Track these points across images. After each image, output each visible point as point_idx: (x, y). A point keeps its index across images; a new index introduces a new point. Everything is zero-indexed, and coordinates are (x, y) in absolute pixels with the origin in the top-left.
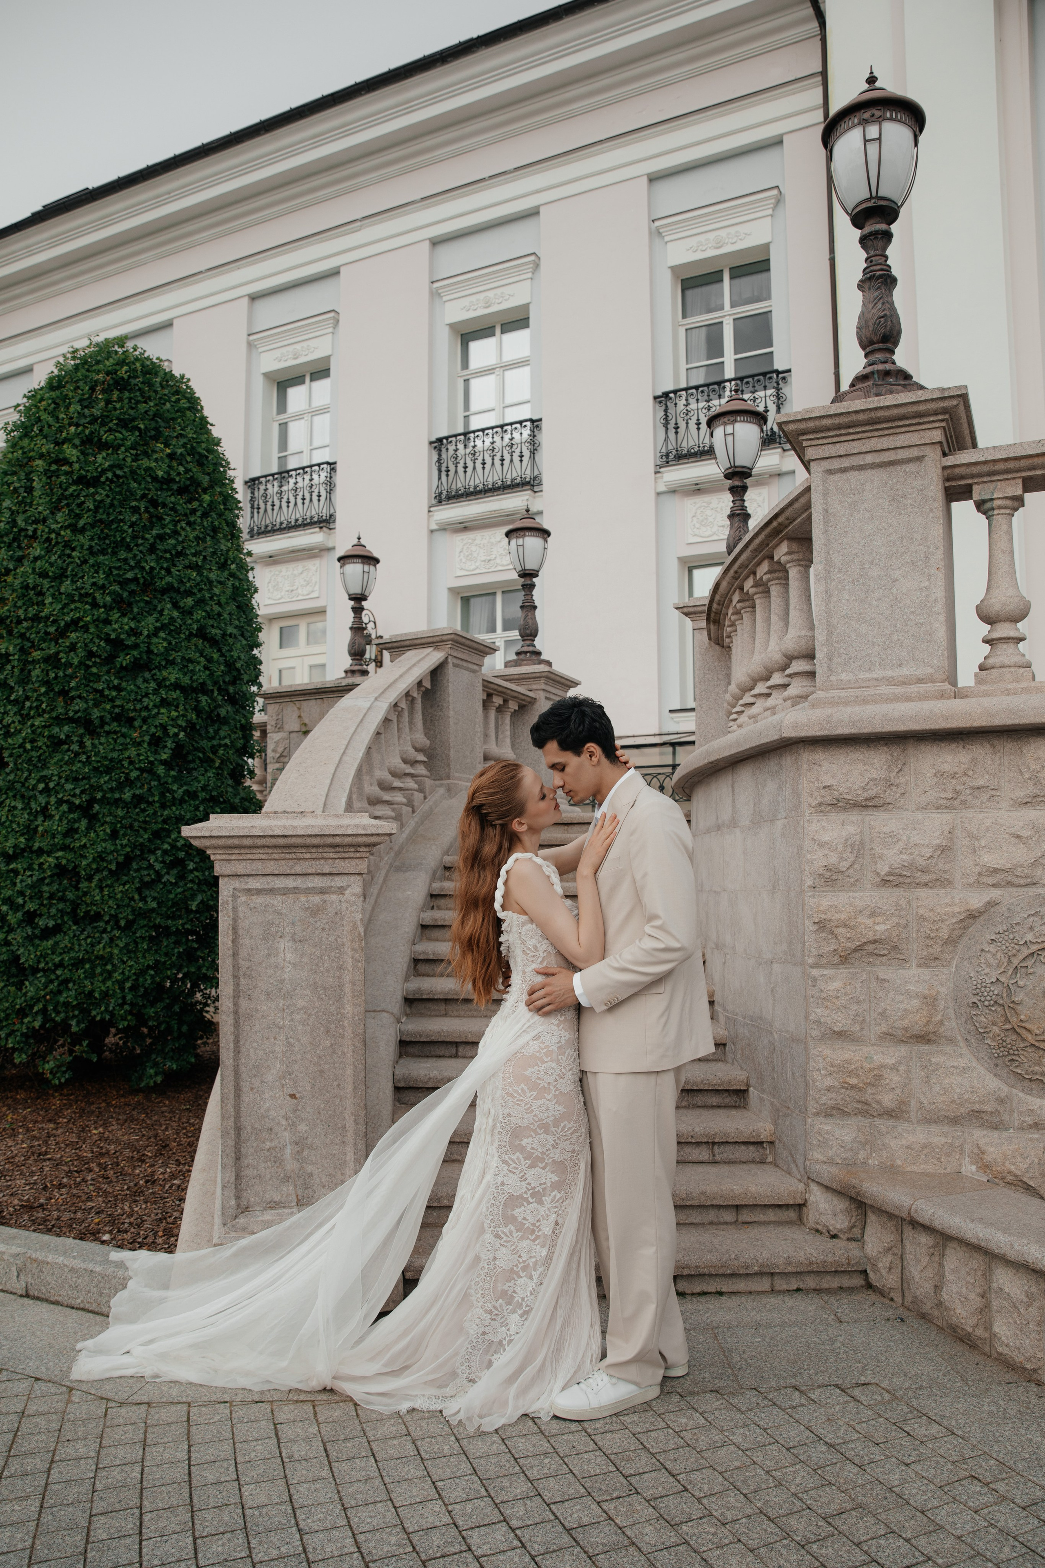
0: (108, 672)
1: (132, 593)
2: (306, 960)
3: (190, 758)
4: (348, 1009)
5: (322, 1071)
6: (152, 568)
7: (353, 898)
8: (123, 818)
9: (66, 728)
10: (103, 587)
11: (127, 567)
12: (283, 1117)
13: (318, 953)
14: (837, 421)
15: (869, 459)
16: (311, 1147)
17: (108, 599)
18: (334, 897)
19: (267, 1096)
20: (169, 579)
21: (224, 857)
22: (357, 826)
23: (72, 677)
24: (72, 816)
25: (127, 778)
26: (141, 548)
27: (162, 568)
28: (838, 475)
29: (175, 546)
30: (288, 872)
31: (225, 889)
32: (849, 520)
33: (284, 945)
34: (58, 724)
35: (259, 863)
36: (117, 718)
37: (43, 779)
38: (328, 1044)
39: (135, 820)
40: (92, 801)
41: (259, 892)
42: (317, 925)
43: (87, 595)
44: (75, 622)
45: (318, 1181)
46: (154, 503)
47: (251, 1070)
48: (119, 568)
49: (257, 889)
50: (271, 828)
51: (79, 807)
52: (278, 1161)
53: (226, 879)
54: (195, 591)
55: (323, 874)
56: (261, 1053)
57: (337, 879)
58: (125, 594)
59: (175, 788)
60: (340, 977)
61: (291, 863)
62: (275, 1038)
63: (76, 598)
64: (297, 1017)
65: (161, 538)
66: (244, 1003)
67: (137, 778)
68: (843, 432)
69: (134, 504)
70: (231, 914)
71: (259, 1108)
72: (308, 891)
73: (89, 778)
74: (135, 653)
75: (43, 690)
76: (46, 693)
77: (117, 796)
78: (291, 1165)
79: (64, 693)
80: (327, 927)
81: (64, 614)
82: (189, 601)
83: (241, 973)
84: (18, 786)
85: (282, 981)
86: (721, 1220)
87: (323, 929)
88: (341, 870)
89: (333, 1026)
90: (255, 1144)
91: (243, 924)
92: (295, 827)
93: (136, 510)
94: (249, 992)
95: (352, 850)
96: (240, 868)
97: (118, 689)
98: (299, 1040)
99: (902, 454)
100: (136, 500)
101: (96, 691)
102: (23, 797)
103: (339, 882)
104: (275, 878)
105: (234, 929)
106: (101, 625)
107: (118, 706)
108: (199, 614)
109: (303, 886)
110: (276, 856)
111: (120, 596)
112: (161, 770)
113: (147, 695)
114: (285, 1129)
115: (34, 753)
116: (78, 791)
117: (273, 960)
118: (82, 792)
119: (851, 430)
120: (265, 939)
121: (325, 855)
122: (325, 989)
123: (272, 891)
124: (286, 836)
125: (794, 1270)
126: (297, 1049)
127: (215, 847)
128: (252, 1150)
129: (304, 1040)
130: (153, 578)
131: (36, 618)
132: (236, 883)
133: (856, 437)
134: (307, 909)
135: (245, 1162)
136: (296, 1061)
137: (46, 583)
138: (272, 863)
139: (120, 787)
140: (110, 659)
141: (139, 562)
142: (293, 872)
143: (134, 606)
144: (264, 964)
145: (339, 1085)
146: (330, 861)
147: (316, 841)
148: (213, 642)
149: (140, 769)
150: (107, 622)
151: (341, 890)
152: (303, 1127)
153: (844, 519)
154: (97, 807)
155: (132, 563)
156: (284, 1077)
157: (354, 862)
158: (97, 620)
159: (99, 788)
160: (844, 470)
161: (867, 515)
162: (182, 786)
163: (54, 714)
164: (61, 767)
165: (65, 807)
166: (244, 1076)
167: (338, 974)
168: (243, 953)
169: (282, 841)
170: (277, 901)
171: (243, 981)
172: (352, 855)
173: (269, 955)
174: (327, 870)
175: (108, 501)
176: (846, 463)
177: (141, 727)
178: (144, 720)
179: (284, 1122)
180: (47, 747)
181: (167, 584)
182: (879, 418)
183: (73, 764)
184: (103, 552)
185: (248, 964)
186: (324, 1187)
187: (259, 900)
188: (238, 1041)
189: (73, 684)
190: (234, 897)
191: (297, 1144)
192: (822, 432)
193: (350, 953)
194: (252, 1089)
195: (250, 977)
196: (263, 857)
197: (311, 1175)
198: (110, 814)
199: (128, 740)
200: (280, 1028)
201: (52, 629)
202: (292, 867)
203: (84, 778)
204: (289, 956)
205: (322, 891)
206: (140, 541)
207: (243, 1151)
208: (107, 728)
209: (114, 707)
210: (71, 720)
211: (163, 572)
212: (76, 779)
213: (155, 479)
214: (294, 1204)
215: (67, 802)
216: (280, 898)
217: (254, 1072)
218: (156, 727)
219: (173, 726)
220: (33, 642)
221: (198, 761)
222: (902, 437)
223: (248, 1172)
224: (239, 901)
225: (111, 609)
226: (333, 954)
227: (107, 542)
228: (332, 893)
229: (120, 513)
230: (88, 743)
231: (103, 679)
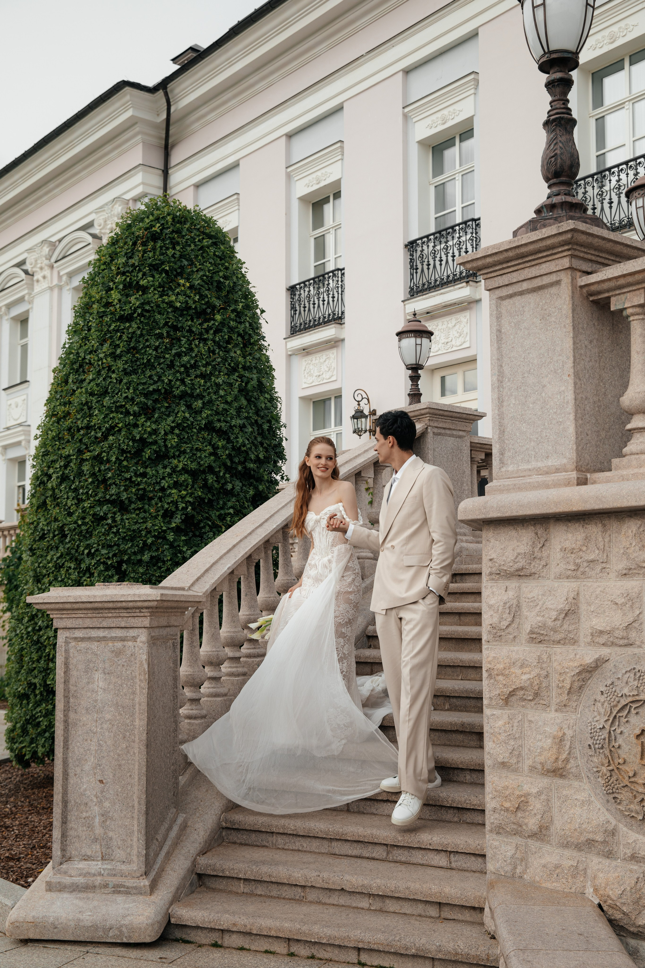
0: (137, 463)
1: (156, 401)
2: (111, 686)
3: (202, 525)
4: (137, 723)
5: (120, 765)
6: (170, 381)
7: (141, 645)
8: (143, 574)
9: (105, 508)
10: (133, 399)
11: (152, 382)
12: (95, 796)
13: (119, 682)
14: (496, 258)
15: (525, 286)
16: (111, 819)
17: (136, 408)
18: (130, 643)
19: (84, 780)
20: (182, 388)
21: (58, 616)
22: (134, 595)
23: (109, 469)
24: (107, 573)
25: (145, 543)
26: (162, 366)
27: (177, 380)
28: (508, 301)
29: (189, 362)
30: (98, 626)
31: (61, 637)
32: (514, 338)
33: (98, 676)
34: (100, 505)
35: (80, 620)
36: (141, 498)
37: (88, 546)
38: (124, 746)
39: (153, 575)
40: (120, 563)
41: (82, 639)
42: (120, 662)
43: (121, 406)
44: (112, 428)
45: (115, 843)
46: (175, 328)
47: (75, 762)
48: (144, 384)
49: (80, 638)
50: (80, 597)
51: (112, 566)
52: (90, 827)
53: (61, 631)
54: (205, 394)
55: (122, 628)
56: (82, 750)
57: (131, 631)
58: (150, 403)
59: (184, 549)
60: (133, 700)
61: (100, 620)
62: (91, 741)
63: (114, 409)
64: (105, 726)
65: (179, 355)
66: (72, 715)
67: (152, 543)
68: (504, 266)
69: (157, 332)
70: (63, 654)
71: (80, 788)
72: (114, 639)
73: (118, 545)
74: (154, 447)
75: (90, 480)
76: (93, 482)
77: (139, 557)
78: (99, 831)
79: (105, 481)
80: (126, 664)
81: (105, 422)
82: (199, 403)
83: (71, 695)
84: (73, 551)
85: (96, 701)
86: (428, 914)
87: (123, 666)
88: (132, 625)
89: (128, 734)
90: (76, 814)
91: (73, 661)
92: (95, 596)
93: (160, 336)
94: (76, 708)
95: (138, 611)
96: (69, 623)
97: (144, 475)
98: (106, 742)
99: (546, 280)
100: (159, 328)
101: (126, 479)
102: (76, 559)
103: (132, 633)
104: (91, 630)
105: (65, 664)
106: (132, 429)
107: (142, 489)
108: (206, 413)
109: (109, 636)
110: (90, 615)
111: (146, 404)
112: (171, 537)
113: (164, 478)
114: (96, 805)
115: (83, 528)
116: (111, 555)
117: (91, 686)
118: (115, 555)
119: (509, 264)
120: (86, 672)
121: (121, 615)
122: (123, 707)
123: (90, 639)
124: (91, 602)
125: (443, 957)
126: (104, 748)
127: (52, 610)
128: (74, 818)
129: (109, 743)
130: (172, 387)
131: (88, 427)
132: (67, 634)
133: (510, 270)
134: (113, 652)
135: (70, 825)
136: (103, 757)
137: (94, 399)
138: (88, 620)
139: (141, 551)
140: (138, 453)
141: (160, 377)
142: (101, 626)
143: (157, 411)
144: (85, 689)
145: (130, 776)
146: (125, 619)
147: (111, 605)
148: (221, 433)
149: (154, 536)
150: (136, 426)
151: (134, 639)
152: (107, 804)
153: (512, 337)
154: (124, 566)
155: (156, 378)
156: (96, 768)
157: (140, 619)
158: (129, 424)
159: (125, 552)
160: (511, 296)
161: (526, 333)
162: (191, 548)
163: (97, 498)
164: (100, 537)
165: (102, 567)
166: (70, 765)
167: (132, 697)
168: (72, 681)
169: (89, 606)
170: (94, 646)
171: (71, 700)
172: (139, 614)
173: (88, 683)
174: (123, 625)
175: (139, 332)
176: (510, 290)
177: (157, 504)
178: (160, 499)
179: (95, 800)
180: (92, 522)
181: (182, 391)
182: (523, 253)
183: (108, 535)
184: (135, 372)
185: (75, 688)
186: (119, 848)
187: (83, 645)
188: (67, 741)
189: (110, 475)
190: (67, 643)
191: (103, 815)
192: (491, 267)
193: (139, 683)
194: (75, 775)
195: (76, 697)
196: (82, 616)
197: (111, 839)
198: (134, 571)
199: (148, 514)
200: (94, 733)
201: (99, 435)
202: (101, 623)
203: (115, 545)
204: (101, 684)
205: (123, 639)
206: (162, 360)
207: (69, 818)
208: (133, 506)
209: (138, 490)
210: (108, 502)
211: (178, 383)
212: (110, 546)
213: (176, 309)
214: (100, 858)
215: (104, 563)
216: (96, 644)
217: (77, 763)
218: (168, 503)
219: (182, 502)
220: (87, 445)
221: (207, 528)
222: (544, 266)
223: (71, 833)
224: (70, 645)
225: (140, 415)
226: (129, 684)
227: (138, 363)
228: (128, 640)
229: (147, 340)
230: (118, 518)
231: (132, 470)
